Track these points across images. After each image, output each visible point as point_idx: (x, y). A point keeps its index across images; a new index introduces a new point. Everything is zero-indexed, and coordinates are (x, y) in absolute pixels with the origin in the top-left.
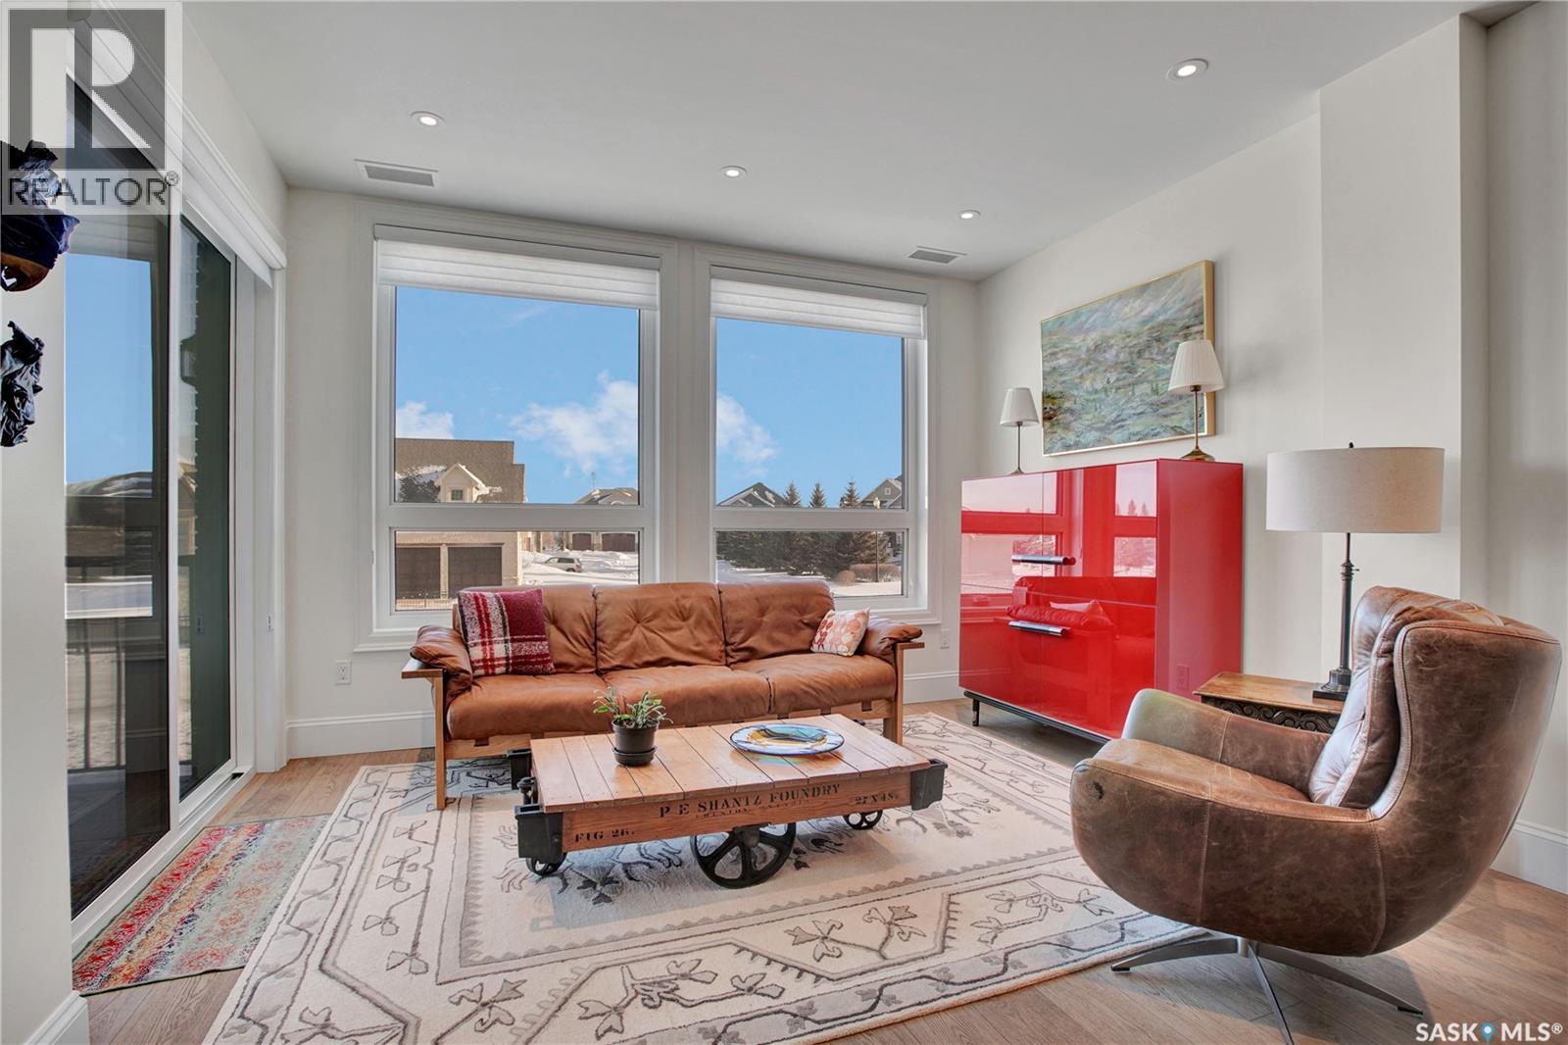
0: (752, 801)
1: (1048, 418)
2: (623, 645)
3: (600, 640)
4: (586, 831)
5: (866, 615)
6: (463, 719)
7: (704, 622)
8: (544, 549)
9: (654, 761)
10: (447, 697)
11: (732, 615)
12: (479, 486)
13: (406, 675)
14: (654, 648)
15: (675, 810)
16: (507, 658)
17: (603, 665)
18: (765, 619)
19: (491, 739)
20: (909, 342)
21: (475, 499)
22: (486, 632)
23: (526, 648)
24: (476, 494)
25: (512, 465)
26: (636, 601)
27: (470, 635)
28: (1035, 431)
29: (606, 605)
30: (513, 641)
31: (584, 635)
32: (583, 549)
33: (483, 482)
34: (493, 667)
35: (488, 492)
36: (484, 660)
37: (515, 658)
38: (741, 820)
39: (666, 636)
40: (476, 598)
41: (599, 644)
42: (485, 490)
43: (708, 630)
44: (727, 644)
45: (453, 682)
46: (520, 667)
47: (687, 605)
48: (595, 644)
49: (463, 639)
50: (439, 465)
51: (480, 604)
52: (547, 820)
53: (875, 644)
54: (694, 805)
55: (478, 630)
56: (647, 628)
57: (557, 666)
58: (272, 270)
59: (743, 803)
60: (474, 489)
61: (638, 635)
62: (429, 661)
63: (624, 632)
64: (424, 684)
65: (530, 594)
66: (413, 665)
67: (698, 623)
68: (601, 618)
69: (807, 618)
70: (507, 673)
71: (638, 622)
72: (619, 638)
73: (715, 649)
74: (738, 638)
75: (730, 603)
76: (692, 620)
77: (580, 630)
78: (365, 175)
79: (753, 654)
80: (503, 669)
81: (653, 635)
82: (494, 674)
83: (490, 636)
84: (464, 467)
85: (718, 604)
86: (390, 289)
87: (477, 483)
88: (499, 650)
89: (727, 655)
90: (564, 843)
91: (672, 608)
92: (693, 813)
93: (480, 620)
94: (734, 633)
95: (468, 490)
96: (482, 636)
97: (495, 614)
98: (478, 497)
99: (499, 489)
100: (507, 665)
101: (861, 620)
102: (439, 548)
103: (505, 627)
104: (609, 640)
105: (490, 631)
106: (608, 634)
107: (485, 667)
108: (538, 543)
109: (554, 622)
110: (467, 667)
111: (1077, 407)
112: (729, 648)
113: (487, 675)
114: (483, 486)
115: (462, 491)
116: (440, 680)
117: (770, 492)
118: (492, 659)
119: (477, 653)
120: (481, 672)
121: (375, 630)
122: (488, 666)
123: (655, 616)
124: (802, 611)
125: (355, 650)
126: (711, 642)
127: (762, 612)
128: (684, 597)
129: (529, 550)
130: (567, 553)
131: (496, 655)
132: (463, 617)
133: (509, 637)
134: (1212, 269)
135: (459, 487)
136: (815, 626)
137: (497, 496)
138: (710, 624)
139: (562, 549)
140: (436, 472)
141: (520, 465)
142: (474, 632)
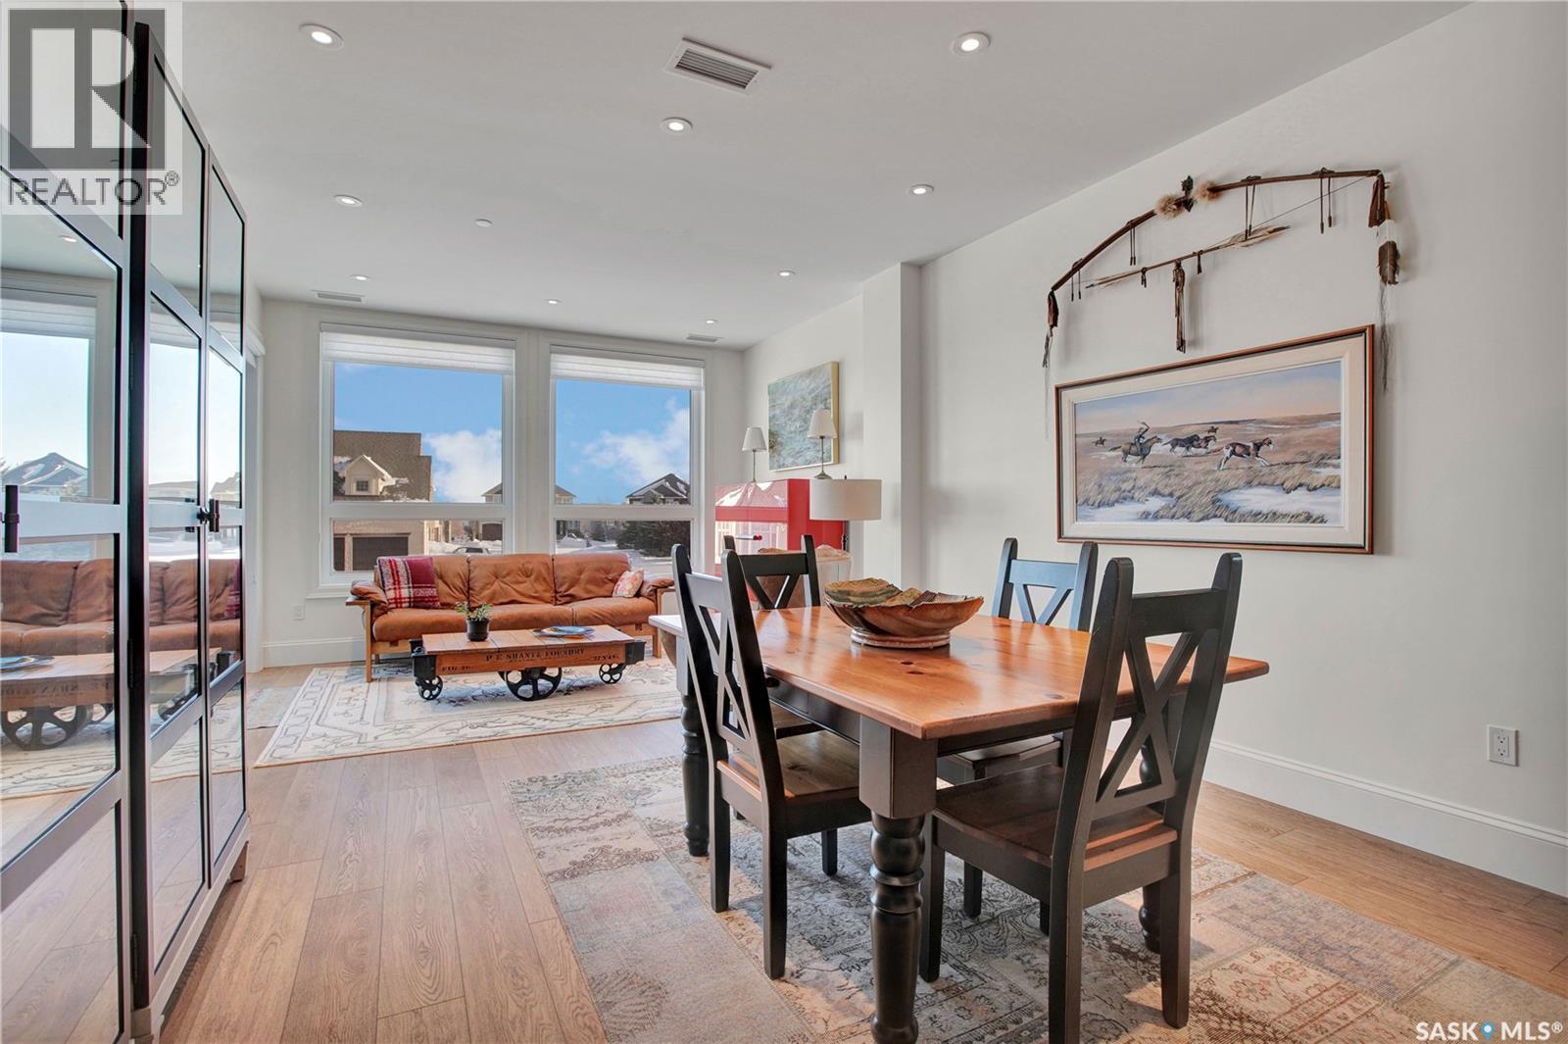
0: (535, 655)
1: (771, 447)
2: (486, 592)
3: (472, 589)
4: (448, 666)
5: (642, 573)
6: (381, 630)
7: (541, 579)
8: (453, 539)
9: (488, 639)
10: (373, 617)
11: (560, 574)
12: (385, 478)
13: (348, 604)
14: (507, 594)
15: (494, 657)
16: (410, 598)
17: (473, 605)
18: (582, 576)
19: (400, 642)
20: (694, 392)
21: (381, 489)
22: (397, 582)
23: (422, 592)
24: (381, 485)
25: (419, 456)
26: (495, 565)
27: (386, 583)
28: (764, 456)
29: (475, 567)
30: (413, 587)
31: (461, 586)
32: (493, 540)
33: (390, 474)
34: (401, 603)
35: (394, 483)
36: (395, 598)
37: (415, 598)
38: (529, 665)
39: (515, 587)
40: (390, 561)
41: (471, 592)
42: (391, 481)
43: (543, 583)
44: (556, 592)
45: (377, 608)
46: (417, 603)
47: (530, 567)
48: (468, 592)
49: (383, 587)
50: (343, 455)
51: (393, 566)
52: (428, 659)
53: (645, 590)
54: (505, 655)
55: (391, 581)
56: (503, 582)
57: (442, 604)
58: (256, 357)
59: (531, 656)
60: (380, 480)
61: (496, 586)
62: (361, 596)
63: (487, 584)
64: (359, 609)
65: (426, 560)
66: (351, 599)
67: (537, 579)
68: (472, 575)
69: (610, 576)
70: (410, 607)
71: (497, 578)
72: (483, 589)
73: (548, 595)
74: (562, 589)
75: (559, 566)
76: (533, 577)
77: (458, 583)
78: (316, 296)
79: (573, 598)
80: (407, 604)
81: (506, 586)
82: (401, 607)
83: (399, 584)
84: (369, 459)
85: (551, 566)
86: (330, 363)
87: (383, 475)
88: (405, 593)
89: (557, 599)
90: (437, 671)
91: (520, 570)
92: (504, 659)
93: (393, 575)
94: (561, 585)
95: (374, 481)
96: (394, 584)
97: (402, 571)
98: (384, 488)
99: (405, 480)
100: (409, 602)
101: (638, 575)
102: (343, 539)
103: (408, 579)
104: (477, 589)
105: (399, 582)
106: (477, 585)
107: (396, 603)
108: (446, 533)
109: (441, 577)
110: (385, 600)
111: (783, 441)
112: (558, 595)
113: (397, 607)
114: (390, 477)
115: (367, 482)
116: (369, 607)
117: (681, 482)
118: (400, 598)
119: (391, 594)
120: (394, 606)
121: (321, 585)
122: (398, 602)
123: (508, 574)
124: (607, 572)
125: (309, 597)
126: (545, 591)
127: (580, 572)
128: (528, 562)
129: (437, 539)
130: (477, 543)
131: (403, 596)
132: (382, 573)
133: (411, 585)
134: (837, 367)
135: (365, 479)
136: (615, 581)
137: (403, 488)
138: (544, 579)
139: (472, 539)
140: (341, 463)
141: (427, 457)
142: (389, 582)
